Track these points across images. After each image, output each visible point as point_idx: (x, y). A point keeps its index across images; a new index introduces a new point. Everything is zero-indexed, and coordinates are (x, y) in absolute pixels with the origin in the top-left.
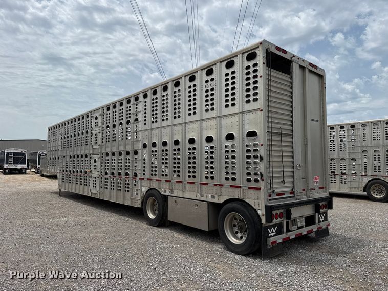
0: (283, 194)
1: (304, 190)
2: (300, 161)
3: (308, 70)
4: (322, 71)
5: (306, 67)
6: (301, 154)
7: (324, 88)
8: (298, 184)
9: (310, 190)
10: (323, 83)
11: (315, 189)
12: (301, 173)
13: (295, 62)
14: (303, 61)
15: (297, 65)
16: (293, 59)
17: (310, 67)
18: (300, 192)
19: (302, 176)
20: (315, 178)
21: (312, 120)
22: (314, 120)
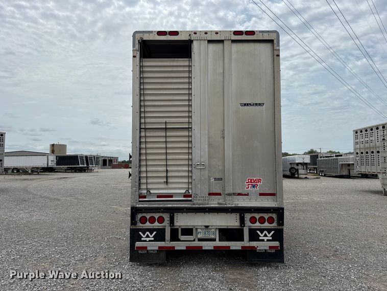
0: (171, 196)
1: (220, 194)
2: (205, 159)
3: (231, 41)
4: (267, 34)
5: (223, 39)
6: (207, 150)
7: (275, 57)
8: (199, 186)
9: (226, 194)
10: (273, 50)
11: (248, 195)
12: (206, 173)
13: (198, 40)
14: (217, 33)
15: (202, 42)
16: (193, 37)
17: (236, 36)
18: (203, 196)
19: (207, 177)
20: (249, 180)
21: (245, 105)
22: (250, 104)
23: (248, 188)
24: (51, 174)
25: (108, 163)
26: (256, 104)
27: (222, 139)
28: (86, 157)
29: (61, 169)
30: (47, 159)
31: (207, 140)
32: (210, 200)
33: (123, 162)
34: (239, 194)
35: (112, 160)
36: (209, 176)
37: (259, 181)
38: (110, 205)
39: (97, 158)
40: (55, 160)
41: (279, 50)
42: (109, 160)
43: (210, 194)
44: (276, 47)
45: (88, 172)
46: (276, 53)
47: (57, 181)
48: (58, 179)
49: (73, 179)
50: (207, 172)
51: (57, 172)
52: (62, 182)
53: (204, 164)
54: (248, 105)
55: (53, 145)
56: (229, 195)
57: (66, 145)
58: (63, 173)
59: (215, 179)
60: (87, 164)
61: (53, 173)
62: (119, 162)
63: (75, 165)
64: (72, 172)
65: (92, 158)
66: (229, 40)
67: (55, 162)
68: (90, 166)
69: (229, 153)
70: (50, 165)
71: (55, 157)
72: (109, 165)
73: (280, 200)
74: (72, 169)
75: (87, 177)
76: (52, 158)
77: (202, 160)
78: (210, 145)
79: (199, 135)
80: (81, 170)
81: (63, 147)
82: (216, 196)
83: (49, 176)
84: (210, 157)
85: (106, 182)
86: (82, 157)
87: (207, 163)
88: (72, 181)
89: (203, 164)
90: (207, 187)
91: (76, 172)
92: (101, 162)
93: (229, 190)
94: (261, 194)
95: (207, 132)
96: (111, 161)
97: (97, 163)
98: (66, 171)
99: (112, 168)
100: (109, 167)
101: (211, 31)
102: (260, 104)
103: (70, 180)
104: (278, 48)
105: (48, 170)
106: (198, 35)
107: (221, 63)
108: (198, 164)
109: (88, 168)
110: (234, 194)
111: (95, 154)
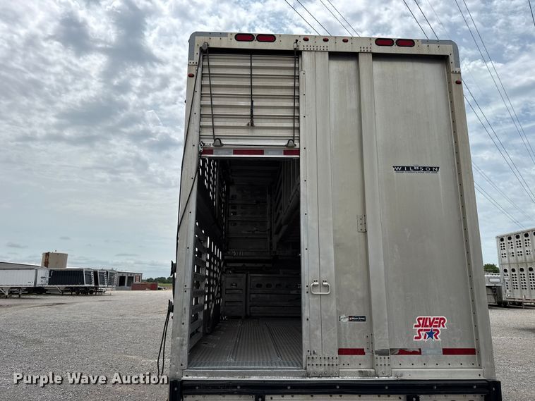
1: (361, 352)
2: (329, 274)
3: (371, 56)
4: (436, 46)
5: (358, 50)
6: (332, 255)
7: (454, 85)
8: (318, 333)
9: (377, 353)
10: (449, 72)
11: (420, 353)
12: (333, 306)
13: (311, 51)
14: (345, 41)
15: (319, 55)
16: (302, 45)
17: (381, 47)
18: (327, 356)
19: (335, 314)
20: (421, 321)
21: (403, 169)
22: (413, 168)
23: (420, 337)
24: (38, 297)
25: (126, 281)
26: (424, 169)
27: (362, 235)
28: (95, 273)
29: (56, 290)
30: (35, 274)
31: (332, 234)
32: (341, 365)
33: (148, 280)
34: (403, 352)
35: (133, 277)
36: (337, 311)
37: (441, 322)
38: (125, 353)
39: (112, 274)
40: (48, 276)
41: (460, 73)
42: (129, 277)
43: (342, 352)
44: (453, 68)
45: (96, 295)
46: (454, 78)
47: (45, 309)
48: (48, 305)
49: (71, 307)
50: (334, 303)
51: (49, 294)
52: (53, 310)
53: (327, 286)
54: (408, 169)
55: (47, 254)
56: (383, 353)
57: (66, 255)
58: (58, 297)
59: (351, 318)
60: (96, 283)
61: (42, 297)
62: (142, 281)
63: (77, 284)
64: (71, 295)
65: (103, 273)
66: (367, 53)
67: (48, 279)
68: (100, 286)
69: (377, 263)
70: (39, 283)
71: (48, 272)
72: (128, 285)
73: (489, 363)
74: (72, 290)
75: (94, 303)
76: (44, 273)
77: (323, 277)
78: (337, 246)
79: (315, 225)
80: (87, 292)
81: (63, 257)
82: (354, 356)
83: (36, 301)
84: (339, 271)
85: (122, 312)
86: (88, 272)
87: (333, 285)
88: (69, 309)
89: (325, 286)
90: (335, 335)
91: (78, 294)
92: (116, 281)
93: (382, 342)
94: (447, 352)
95: (331, 219)
96: (131, 278)
97: (111, 282)
98: (63, 293)
99: (132, 290)
100: (128, 287)
101: (336, 37)
102: (431, 168)
103: (66, 307)
104: (457, 70)
105: (37, 291)
106: (310, 42)
107: (354, 94)
108: (317, 286)
109: (96, 288)
110: (392, 351)
111: (108, 268)
